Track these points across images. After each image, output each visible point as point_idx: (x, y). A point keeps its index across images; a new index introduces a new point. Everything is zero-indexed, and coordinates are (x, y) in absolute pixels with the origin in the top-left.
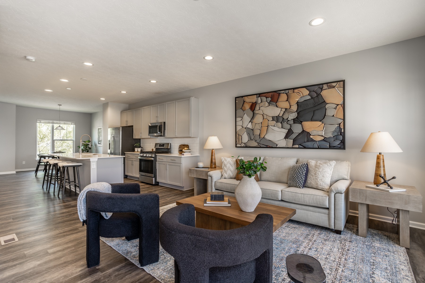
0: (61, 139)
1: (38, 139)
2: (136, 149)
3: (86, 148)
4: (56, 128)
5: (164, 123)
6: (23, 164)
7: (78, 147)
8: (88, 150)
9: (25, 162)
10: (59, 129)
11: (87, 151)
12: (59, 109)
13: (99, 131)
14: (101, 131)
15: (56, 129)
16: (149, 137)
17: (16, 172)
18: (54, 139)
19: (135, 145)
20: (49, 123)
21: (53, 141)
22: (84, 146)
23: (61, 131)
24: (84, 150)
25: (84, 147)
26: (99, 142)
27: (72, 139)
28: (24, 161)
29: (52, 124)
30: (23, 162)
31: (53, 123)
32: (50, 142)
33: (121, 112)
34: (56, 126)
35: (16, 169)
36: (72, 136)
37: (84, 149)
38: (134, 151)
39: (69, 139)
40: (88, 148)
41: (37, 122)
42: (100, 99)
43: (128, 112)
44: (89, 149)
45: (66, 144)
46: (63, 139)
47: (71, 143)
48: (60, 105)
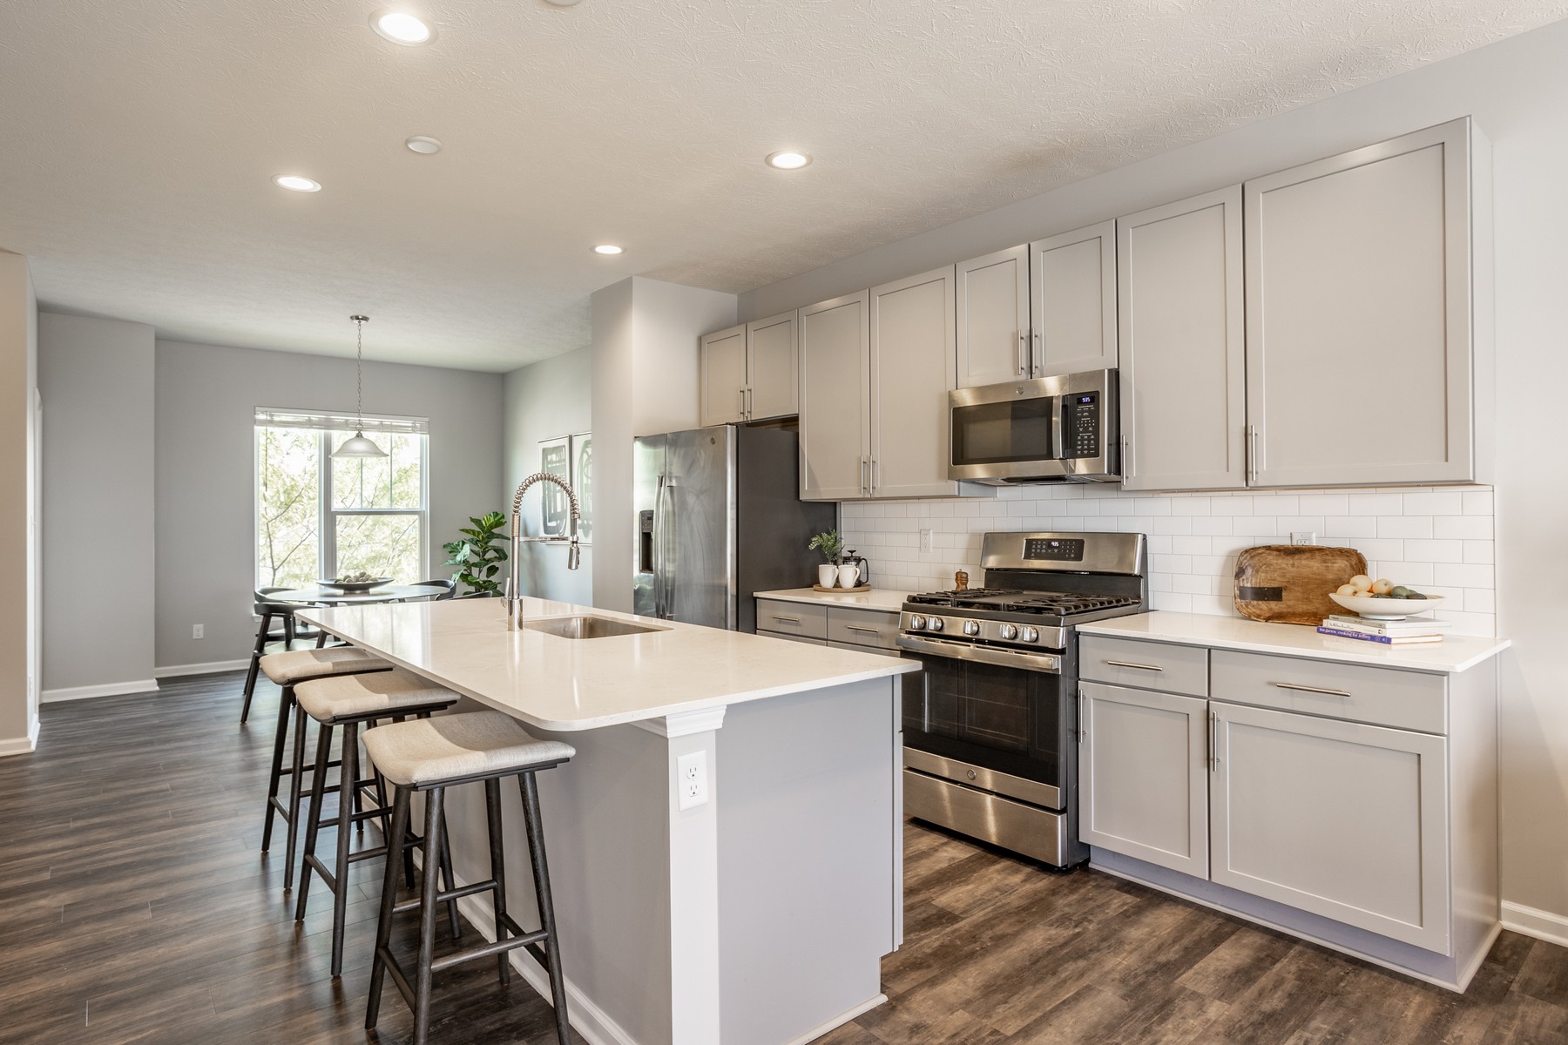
0: (366, 506)
1: (265, 509)
2: (827, 574)
3: (485, 553)
4: (345, 443)
5: (1115, 375)
6: (194, 637)
7: (444, 546)
8: (496, 564)
9: (201, 626)
10: (354, 453)
11: (489, 569)
12: (352, 352)
13: (552, 462)
14: (559, 461)
15: (344, 451)
16: (953, 487)
17: (161, 681)
18: (337, 505)
19: (812, 547)
20: (309, 424)
21: (330, 518)
22: (471, 541)
23: (370, 461)
24: (475, 565)
25: (472, 550)
26: (549, 524)
27: (417, 507)
28: (199, 623)
29: (323, 431)
30: (196, 626)
31: (328, 425)
32: (315, 521)
33: (700, 339)
34: (339, 438)
35: (157, 664)
36: (414, 493)
37: (476, 559)
38: (812, 581)
39: (401, 506)
40: (491, 554)
41: (255, 422)
42: (592, 249)
43: (751, 334)
44: (500, 559)
45: (387, 531)
46: (376, 508)
47: (410, 528)
48: (362, 319)
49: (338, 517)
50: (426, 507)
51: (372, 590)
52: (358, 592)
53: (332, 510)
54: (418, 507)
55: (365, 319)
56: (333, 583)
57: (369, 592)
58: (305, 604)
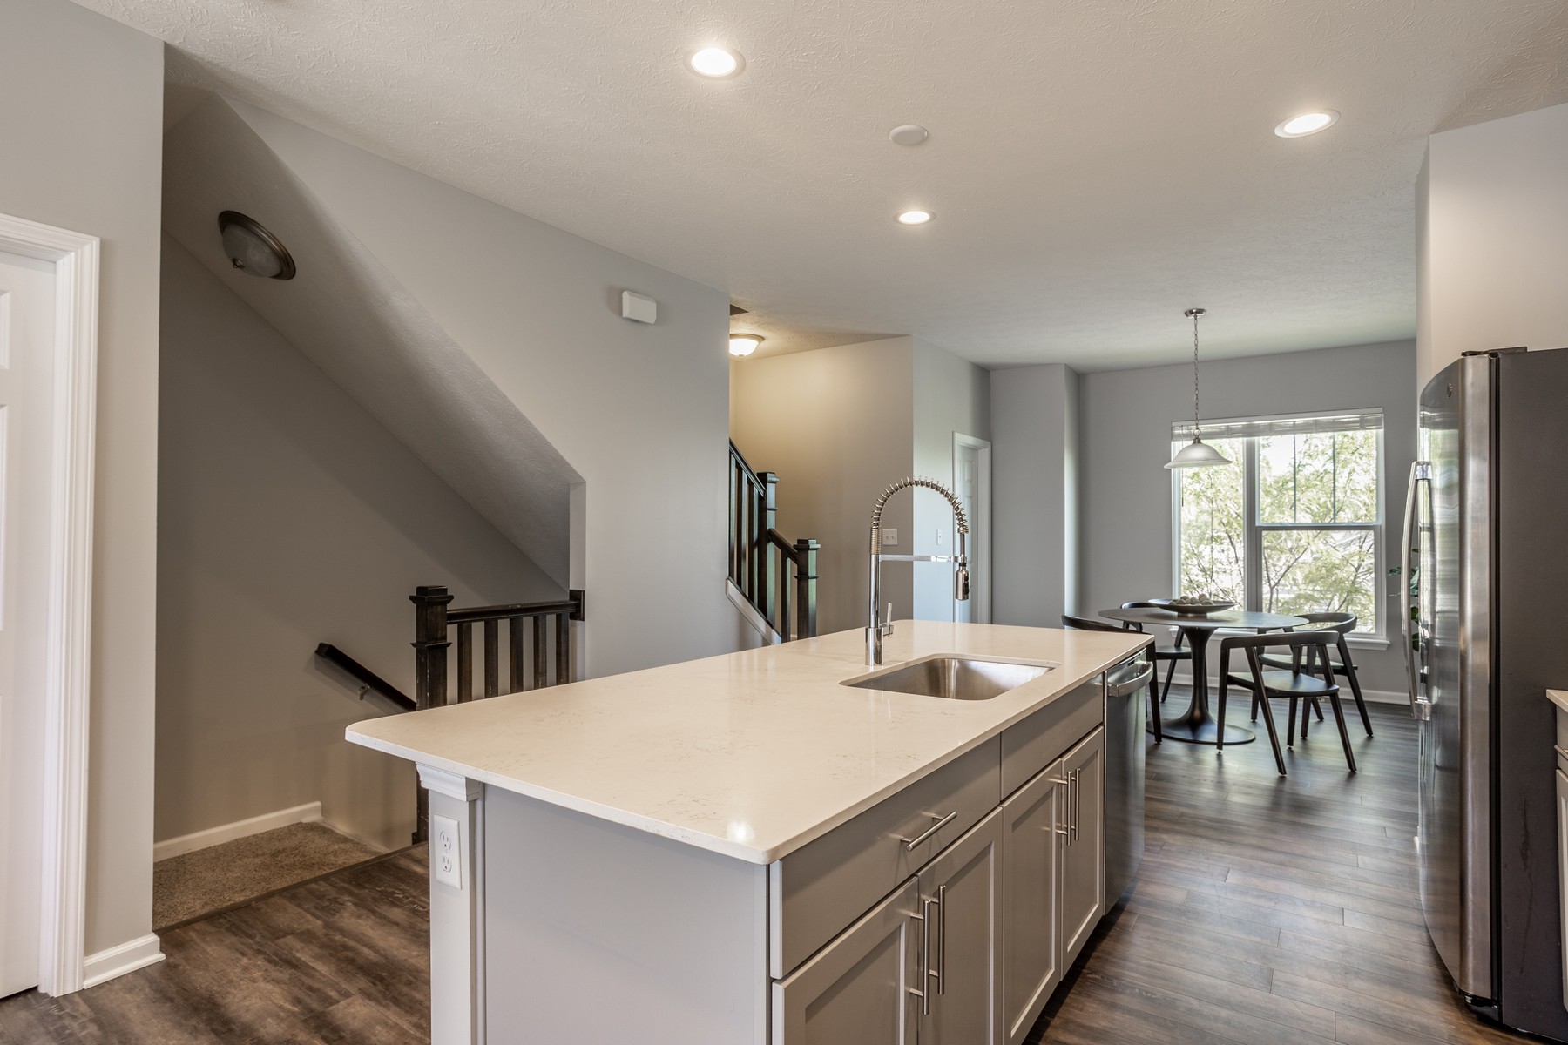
20: (1228, 433)
21: (1254, 534)
27: (1369, 520)
29: (1245, 440)
48: (1197, 312)
49: (1264, 533)
50: (1381, 522)
51: (1209, 615)
52: (1190, 615)
53: (1257, 524)
54: (1374, 519)
55: (1200, 311)
56: (1167, 603)
57: (1206, 617)
58: (1120, 625)
